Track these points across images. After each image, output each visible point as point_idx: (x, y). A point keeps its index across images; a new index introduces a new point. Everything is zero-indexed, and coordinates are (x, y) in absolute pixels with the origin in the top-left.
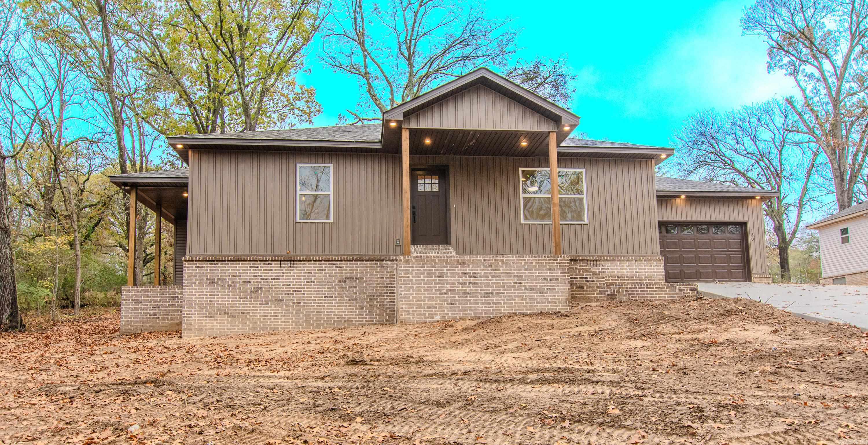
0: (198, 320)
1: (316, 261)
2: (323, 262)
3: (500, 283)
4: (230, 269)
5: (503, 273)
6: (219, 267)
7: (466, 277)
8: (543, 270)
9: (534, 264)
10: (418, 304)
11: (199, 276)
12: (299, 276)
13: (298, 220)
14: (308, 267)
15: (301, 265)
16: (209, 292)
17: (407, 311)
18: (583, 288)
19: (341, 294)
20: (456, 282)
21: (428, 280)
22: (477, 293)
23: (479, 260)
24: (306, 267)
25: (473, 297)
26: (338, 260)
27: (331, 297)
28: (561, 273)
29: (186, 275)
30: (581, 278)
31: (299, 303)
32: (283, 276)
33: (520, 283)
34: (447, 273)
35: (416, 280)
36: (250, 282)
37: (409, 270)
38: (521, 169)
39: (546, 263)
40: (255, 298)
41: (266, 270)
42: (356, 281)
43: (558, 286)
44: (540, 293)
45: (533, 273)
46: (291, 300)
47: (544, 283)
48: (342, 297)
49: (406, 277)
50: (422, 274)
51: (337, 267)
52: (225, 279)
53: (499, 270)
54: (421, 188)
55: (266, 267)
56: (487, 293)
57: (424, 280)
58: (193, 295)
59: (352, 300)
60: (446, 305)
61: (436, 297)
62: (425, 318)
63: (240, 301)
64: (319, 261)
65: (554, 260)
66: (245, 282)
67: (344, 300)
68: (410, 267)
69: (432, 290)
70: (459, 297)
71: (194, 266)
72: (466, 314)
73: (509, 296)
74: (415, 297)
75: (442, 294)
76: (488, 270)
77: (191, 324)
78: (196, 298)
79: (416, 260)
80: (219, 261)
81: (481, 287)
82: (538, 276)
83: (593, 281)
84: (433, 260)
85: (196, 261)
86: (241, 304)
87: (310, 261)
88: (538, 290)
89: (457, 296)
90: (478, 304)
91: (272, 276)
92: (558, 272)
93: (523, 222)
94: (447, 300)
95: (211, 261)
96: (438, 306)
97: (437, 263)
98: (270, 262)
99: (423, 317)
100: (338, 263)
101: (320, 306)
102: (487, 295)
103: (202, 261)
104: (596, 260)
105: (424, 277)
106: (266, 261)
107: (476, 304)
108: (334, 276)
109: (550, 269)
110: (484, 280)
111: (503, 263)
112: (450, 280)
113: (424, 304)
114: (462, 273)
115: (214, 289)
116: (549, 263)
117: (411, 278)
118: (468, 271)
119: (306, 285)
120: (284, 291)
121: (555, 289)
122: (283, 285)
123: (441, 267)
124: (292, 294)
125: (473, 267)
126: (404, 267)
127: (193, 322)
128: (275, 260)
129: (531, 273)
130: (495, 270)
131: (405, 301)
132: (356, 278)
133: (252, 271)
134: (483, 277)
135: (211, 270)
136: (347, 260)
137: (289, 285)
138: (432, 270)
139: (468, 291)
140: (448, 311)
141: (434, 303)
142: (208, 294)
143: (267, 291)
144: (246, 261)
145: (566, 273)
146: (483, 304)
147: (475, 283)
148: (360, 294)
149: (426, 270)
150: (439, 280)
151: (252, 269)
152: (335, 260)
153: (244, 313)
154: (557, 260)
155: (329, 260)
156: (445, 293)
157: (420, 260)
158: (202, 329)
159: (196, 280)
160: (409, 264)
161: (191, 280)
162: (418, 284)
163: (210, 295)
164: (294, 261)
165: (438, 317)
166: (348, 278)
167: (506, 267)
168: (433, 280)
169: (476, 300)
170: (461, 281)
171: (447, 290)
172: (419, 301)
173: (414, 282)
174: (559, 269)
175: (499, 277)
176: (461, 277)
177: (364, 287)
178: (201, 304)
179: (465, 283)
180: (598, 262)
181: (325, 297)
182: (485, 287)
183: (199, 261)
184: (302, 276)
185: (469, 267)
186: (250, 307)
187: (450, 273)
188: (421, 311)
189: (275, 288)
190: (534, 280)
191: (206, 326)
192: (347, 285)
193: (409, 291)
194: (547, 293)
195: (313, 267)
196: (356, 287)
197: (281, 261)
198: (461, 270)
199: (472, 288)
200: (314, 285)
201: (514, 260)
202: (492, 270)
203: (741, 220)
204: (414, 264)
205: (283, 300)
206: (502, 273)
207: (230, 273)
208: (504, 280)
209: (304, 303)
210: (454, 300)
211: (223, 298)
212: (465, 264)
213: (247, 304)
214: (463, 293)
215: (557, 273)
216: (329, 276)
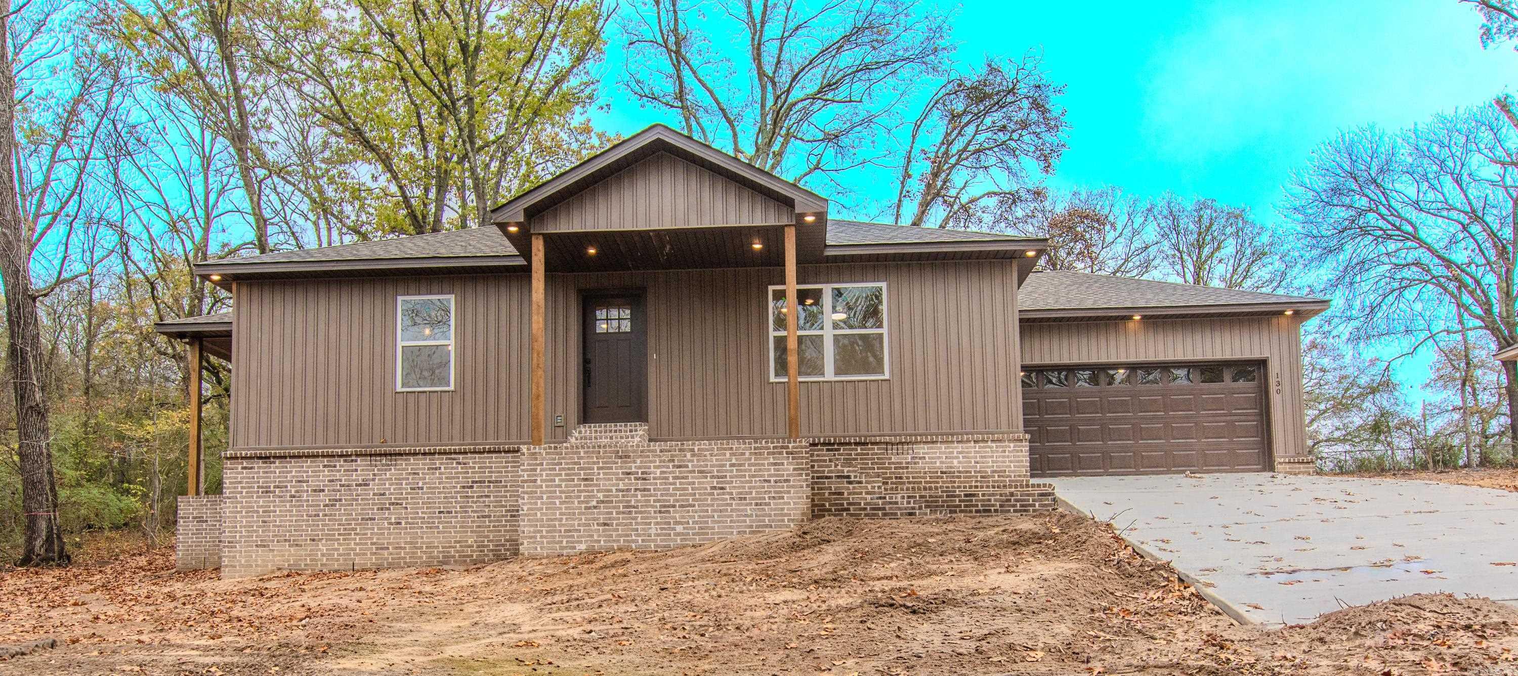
0: (245, 552)
1: (425, 454)
2: (437, 456)
3: (687, 489)
4: (293, 469)
5: (694, 471)
6: (277, 467)
7: (630, 479)
8: (763, 465)
9: (747, 455)
10: (549, 526)
11: (247, 482)
12: (399, 479)
13: (399, 388)
14: (413, 464)
15: (402, 462)
16: (262, 507)
17: (531, 538)
18: (843, 494)
19: (466, 507)
20: (614, 489)
21: (566, 486)
22: (647, 506)
23: (652, 451)
24: (410, 465)
25: (641, 512)
26: (460, 453)
27: (449, 512)
28: (794, 469)
29: (227, 481)
30: (838, 477)
31: (400, 523)
32: (373, 480)
33: (722, 488)
34: (599, 474)
35: (547, 486)
36: (323, 491)
37: (535, 470)
38: (771, 288)
39: (768, 454)
40: (331, 515)
41: (348, 470)
42: (489, 487)
43: (789, 492)
44: (757, 504)
45: (745, 471)
46: (386, 519)
47: (764, 487)
48: (466, 512)
49: (531, 481)
50: (557, 475)
51: (459, 463)
52: (286, 487)
53: (687, 466)
54: (602, 327)
55: (347, 466)
56: (665, 506)
57: (560, 486)
58: (238, 512)
59: (483, 517)
60: (596, 527)
61: (580, 514)
62: (562, 548)
63: (308, 521)
64: (430, 454)
65: (782, 447)
66: (315, 491)
67: (469, 517)
68: (538, 465)
69: (573, 503)
70: (618, 513)
71: (240, 466)
72: (628, 541)
73: (702, 511)
74: (546, 514)
75: (590, 508)
76: (668, 467)
77: (234, 557)
78: (242, 517)
79: (547, 453)
80: (275, 457)
81: (656, 495)
82: (754, 476)
83: (860, 482)
84: (576, 453)
85: (242, 458)
86: (309, 526)
87: (415, 454)
88: (753, 499)
89: (614, 511)
90: (650, 524)
91: (358, 480)
92: (788, 467)
93: (773, 379)
94: (598, 519)
95: (266, 458)
96: (582, 528)
97: (582, 458)
98: (354, 458)
99: (558, 546)
100: (461, 456)
101: (431, 528)
102: (665, 509)
103: (251, 458)
104: (902, 443)
105: (561, 480)
106: (347, 456)
107: (646, 524)
108: (454, 478)
109: (775, 464)
110: (661, 484)
111: (693, 456)
112: (604, 485)
113: (560, 525)
114: (623, 473)
115: (269, 502)
116: (774, 453)
117: (539, 482)
118: (634, 470)
119: (409, 493)
120: (376, 504)
121: (783, 498)
122: (374, 495)
123: (588, 463)
124: (389, 509)
125: (641, 462)
126: (529, 465)
127: (238, 555)
128: (361, 455)
129: (741, 471)
130: (680, 467)
131: (529, 520)
132: (489, 482)
133: (326, 473)
134: (660, 478)
135: (264, 473)
136: (475, 452)
137: (384, 494)
138: (573, 469)
139: (633, 503)
140: (599, 536)
141: (576, 523)
142: (261, 510)
143: (349, 505)
144: (318, 456)
145: (803, 469)
146: (657, 523)
147: (644, 490)
148: (495, 507)
149: (564, 469)
150: (585, 486)
151: (326, 469)
152: (455, 453)
153: (314, 540)
154: (788, 447)
155: (445, 453)
156: (595, 507)
157: (553, 453)
158: (251, 566)
159: (242, 488)
160: (536, 459)
161: (235, 488)
162: (550, 492)
163: (263, 512)
164: (391, 455)
165: (583, 547)
166: (476, 482)
167: (698, 461)
168: (575, 486)
169: (647, 518)
170: (621, 487)
171: (598, 502)
172: (552, 520)
173: (544, 488)
174: (791, 464)
175: (687, 477)
176: (621, 480)
177: (502, 497)
178: (249, 527)
179: (628, 490)
180: (906, 447)
181: (440, 512)
182: (662, 495)
183: (245, 458)
184: (403, 479)
185: (635, 462)
186: (324, 530)
187: (604, 474)
188: (554, 537)
189: (362, 499)
190: (747, 482)
191: (256, 561)
192: (475, 492)
193: (536, 504)
194: (769, 504)
195: (421, 463)
196: (488, 496)
197: (371, 455)
198: (621, 468)
199: (639, 497)
200: (422, 493)
201: (713, 449)
202: (674, 466)
203: (1256, 355)
204: (544, 459)
205: (374, 519)
206: (690, 472)
207: (293, 477)
208: (694, 483)
209: (406, 523)
210: (610, 519)
211: (282, 516)
212: (629, 457)
213: (318, 525)
214: (624, 507)
215: (788, 470)
216: (447, 478)
